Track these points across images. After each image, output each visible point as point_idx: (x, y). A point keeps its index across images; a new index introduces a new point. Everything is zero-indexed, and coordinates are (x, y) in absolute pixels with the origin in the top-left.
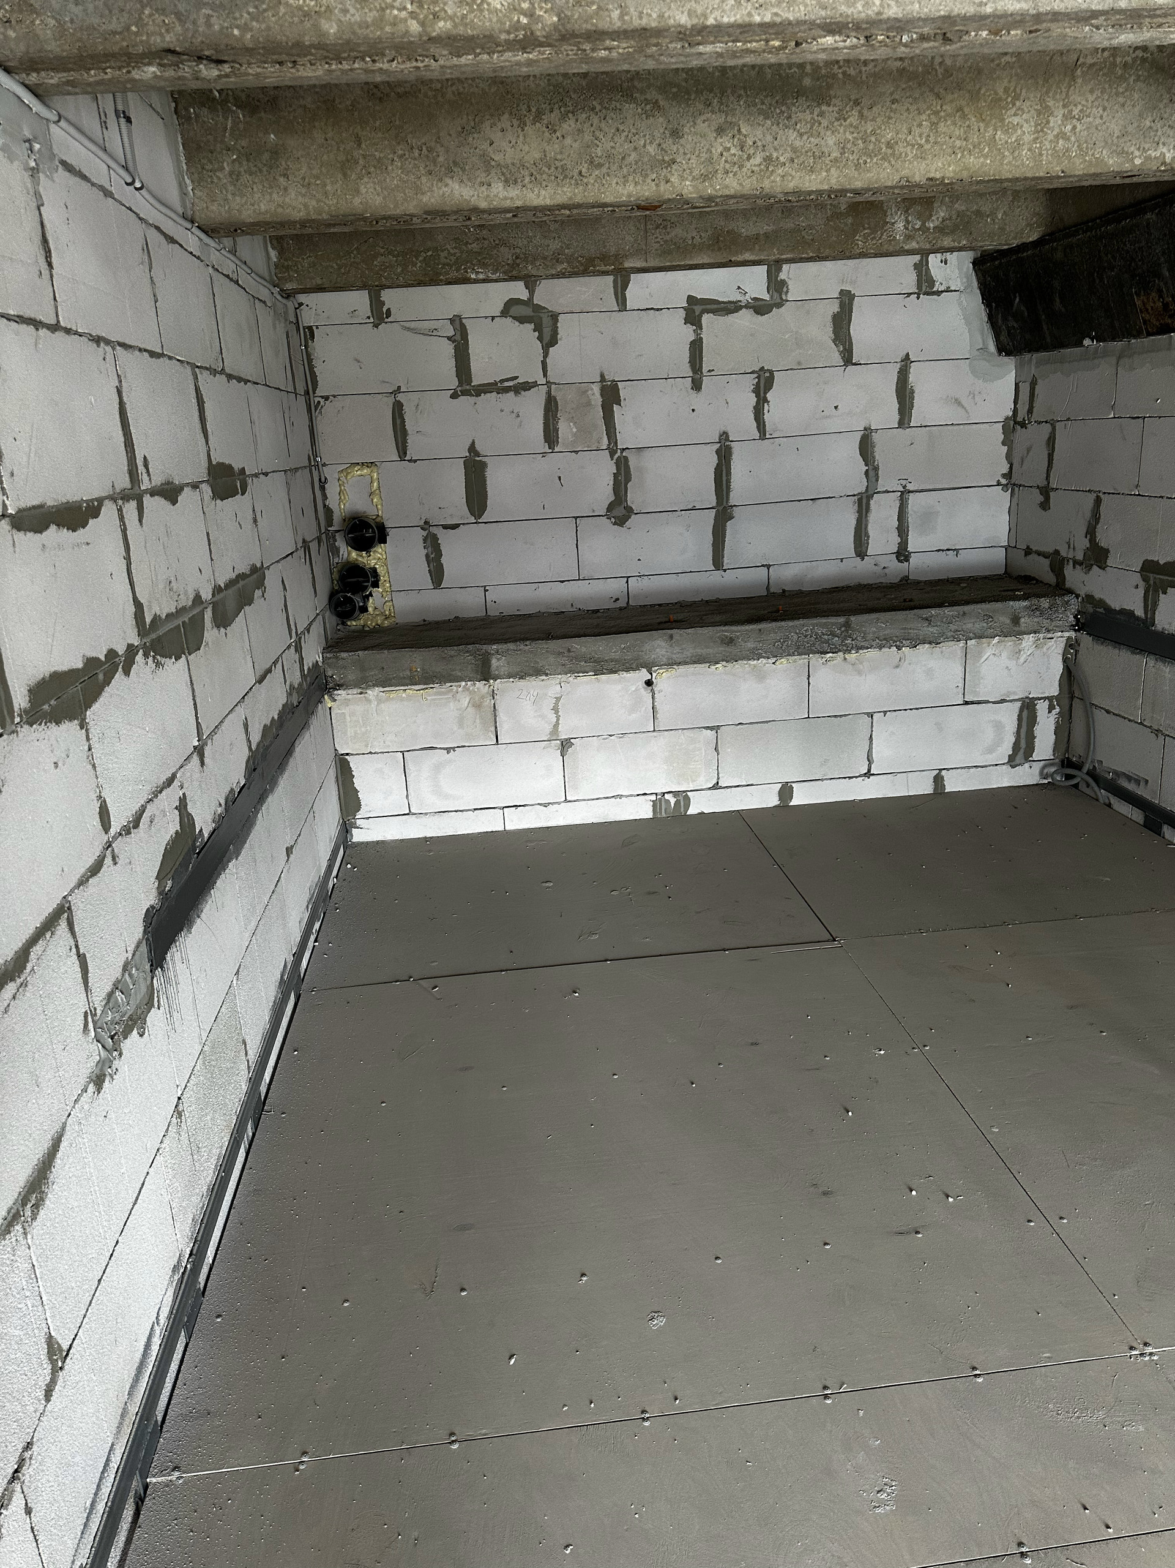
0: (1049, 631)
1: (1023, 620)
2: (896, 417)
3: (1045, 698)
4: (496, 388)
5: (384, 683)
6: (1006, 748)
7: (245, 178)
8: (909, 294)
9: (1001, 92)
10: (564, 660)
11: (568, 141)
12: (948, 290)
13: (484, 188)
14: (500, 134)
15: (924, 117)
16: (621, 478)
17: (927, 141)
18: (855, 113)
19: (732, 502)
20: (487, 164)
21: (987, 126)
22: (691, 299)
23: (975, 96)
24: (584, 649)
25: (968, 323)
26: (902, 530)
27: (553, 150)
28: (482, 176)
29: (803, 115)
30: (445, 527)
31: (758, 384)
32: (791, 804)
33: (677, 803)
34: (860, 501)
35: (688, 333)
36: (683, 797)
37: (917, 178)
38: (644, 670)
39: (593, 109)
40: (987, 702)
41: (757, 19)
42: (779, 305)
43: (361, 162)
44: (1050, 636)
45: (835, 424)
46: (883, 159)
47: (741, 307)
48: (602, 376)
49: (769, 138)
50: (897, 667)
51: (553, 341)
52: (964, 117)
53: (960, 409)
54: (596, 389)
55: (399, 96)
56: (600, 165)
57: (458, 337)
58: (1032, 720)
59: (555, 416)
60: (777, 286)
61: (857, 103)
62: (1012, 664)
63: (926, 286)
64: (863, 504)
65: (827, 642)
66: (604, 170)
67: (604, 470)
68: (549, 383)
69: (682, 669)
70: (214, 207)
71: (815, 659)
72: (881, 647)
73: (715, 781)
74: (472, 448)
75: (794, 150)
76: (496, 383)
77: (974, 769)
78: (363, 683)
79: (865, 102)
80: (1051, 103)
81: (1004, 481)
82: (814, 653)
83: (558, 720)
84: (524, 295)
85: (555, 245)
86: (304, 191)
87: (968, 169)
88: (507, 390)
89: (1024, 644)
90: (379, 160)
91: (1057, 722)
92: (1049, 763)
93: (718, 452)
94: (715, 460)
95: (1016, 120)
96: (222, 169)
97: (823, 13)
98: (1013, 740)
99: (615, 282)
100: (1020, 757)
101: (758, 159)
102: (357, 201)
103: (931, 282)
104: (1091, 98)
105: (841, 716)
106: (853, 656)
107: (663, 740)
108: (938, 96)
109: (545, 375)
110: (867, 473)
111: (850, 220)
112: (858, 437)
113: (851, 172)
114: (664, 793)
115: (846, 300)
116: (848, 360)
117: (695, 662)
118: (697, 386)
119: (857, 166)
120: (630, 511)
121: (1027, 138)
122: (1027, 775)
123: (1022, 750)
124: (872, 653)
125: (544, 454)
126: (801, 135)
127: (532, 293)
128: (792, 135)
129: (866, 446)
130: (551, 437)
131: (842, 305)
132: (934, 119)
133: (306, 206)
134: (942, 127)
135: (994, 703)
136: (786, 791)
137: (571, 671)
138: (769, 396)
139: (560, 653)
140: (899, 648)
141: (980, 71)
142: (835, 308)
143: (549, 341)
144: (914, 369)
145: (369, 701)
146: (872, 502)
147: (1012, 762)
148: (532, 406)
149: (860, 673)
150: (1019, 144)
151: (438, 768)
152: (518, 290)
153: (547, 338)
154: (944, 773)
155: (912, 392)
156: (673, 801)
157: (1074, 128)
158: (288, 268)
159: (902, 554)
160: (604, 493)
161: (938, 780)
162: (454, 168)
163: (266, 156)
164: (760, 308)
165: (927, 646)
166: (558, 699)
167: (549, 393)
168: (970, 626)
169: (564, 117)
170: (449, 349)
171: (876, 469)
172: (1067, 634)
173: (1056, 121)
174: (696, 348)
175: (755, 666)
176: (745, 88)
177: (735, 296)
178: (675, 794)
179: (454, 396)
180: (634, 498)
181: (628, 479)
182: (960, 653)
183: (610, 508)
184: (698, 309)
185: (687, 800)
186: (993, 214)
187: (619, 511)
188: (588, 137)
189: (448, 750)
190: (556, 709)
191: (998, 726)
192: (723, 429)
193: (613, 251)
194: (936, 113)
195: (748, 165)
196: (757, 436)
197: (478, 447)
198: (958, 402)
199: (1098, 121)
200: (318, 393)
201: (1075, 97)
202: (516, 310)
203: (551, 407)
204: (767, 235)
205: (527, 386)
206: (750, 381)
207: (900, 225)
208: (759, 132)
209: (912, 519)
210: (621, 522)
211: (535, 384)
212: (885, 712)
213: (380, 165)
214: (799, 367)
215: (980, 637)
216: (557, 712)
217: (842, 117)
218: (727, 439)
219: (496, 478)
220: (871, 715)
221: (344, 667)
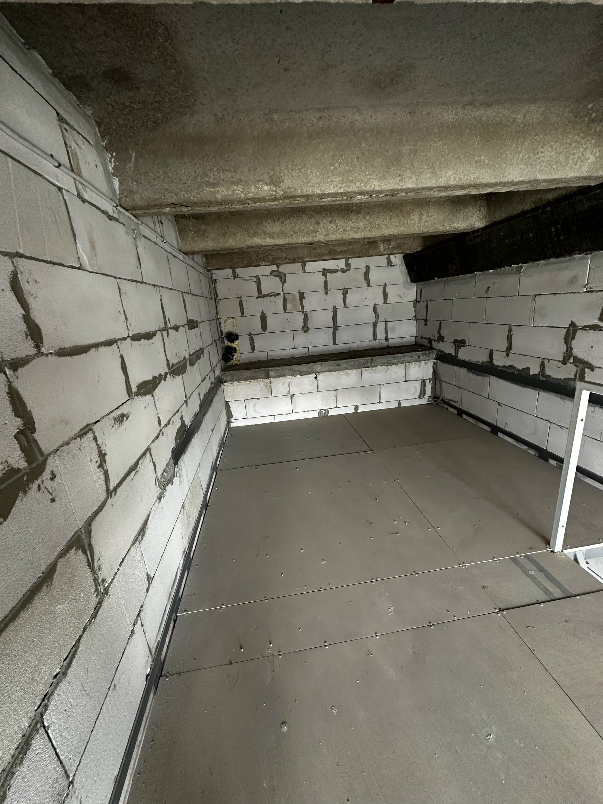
0: (428, 360)
1: (421, 357)
2: (383, 301)
3: (428, 379)
5: (239, 380)
6: (418, 394)
7: (196, 238)
8: (385, 266)
9: (409, 210)
10: (290, 372)
11: (287, 226)
12: (396, 265)
13: (264, 240)
14: (268, 225)
15: (387, 217)
16: (306, 319)
17: (389, 224)
18: (368, 216)
19: (338, 325)
20: (265, 233)
21: (405, 219)
22: (324, 269)
23: (401, 211)
24: (296, 369)
25: (402, 274)
26: (386, 332)
27: (283, 229)
28: (263, 236)
29: (354, 217)
30: (255, 335)
31: (344, 292)
32: (358, 411)
33: (325, 412)
34: (374, 324)
35: (323, 279)
36: (327, 411)
37: (386, 234)
38: (314, 374)
39: (294, 217)
40: (412, 381)
41: (339, 191)
42: (349, 270)
43: (229, 233)
45: (367, 303)
46: (377, 229)
47: (338, 271)
48: (299, 291)
49: (344, 224)
50: (386, 371)
51: (285, 282)
52: (399, 216)
53: (401, 298)
54: (298, 295)
55: (239, 214)
56: (296, 233)
57: (258, 281)
58: (425, 386)
59: (286, 303)
60: (348, 265)
61: (368, 213)
62: (418, 370)
63: (390, 264)
64: (375, 325)
65: (366, 364)
66: (298, 234)
67: (300, 318)
68: (284, 293)
69: (325, 373)
70: (187, 247)
71: (363, 370)
72: (382, 366)
73: (336, 406)
74: (263, 312)
75: (351, 227)
76: (269, 294)
77: (409, 400)
78: (232, 380)
79: (371, 213)
80: (423, 212)
81: (414, 318)
82: (363, 368)
83: (290, 389)
84: (276, 269)
85: (284, 255)
86: (212, 242)
87: (400, 231)
88: (272, 296)
89: (422, 364)
90: (234, 233)
91: (432, 386)
92: (430, 397)
93: (333, 311)
94: (332, 314)
95: (413, 217)
96: (189, 236)
97: (358, 189)
98: (420, 391)
99: (302, 265)
100: (422, 396)
101: (341, 230)
102: (228, 244)
104: (434, 211)
105: (371, 386)
106: (374, 368)
107: (320, 394)
109: (283, 291)
110: (375, 316)
111: (368, 246)
112: (372, 306)
113: (368, 233)
114: (321, 410)
115: (368, 268)
116: (369, 285)
117: (329, 371)
118: (326, 293)
119: (369, 231)
120: (308, 328)
121: (417, 222)
122: (424, 401)
123: (422, 394)
124: (379, 368)
125: (283, 313)
126: (353, 223)
127: (278, 268)
128: (351, 223)
129: (375, 309)
130: (285, 308)
131: (366, 270)
132: (390, 218)
133: (213, 246)
134: (392, 220)
135: (414, 381)
136: (356, 408)
137: (293, 375)
138: (347, 296)
139: (289, 370)
140: (387, 366)
141: (403, 204)
142: (364, 270)
143: (284, 282)
144: (387, 287)
145: (234, 385)
146: (377, 325)
147: (420, 397)
148: (280, 300)
149: (376, 373)
150: (414, 224)
151: (255, 404)
152: (274, 268)
153: (283, 281)
154: (401, 401)
155: (387, 294)
156: (324, 412)
157: (430, 219)
158: (208, 263)
159: (387, 339)
160: (301, 323)
161: (399, 403)
162: (255, 234)
163: (202, 232)
164: (343, 271)
165: (394, 365)
166: (289, 383)
167: (284, 296)
168: (406, 359)
169: (286, 219)
170: (255, 285)
171: (378, 315)
172: (434, 361)
173: (424, 217)
174: (326, 282)
175: (346, 372)
176: (337, 210)
177: (336, 268)
178: (325, 410)
179: (257, 298)
180: (309, 325)
181: (308, 319)
182: (404, 367)
183: (303, 328)
184: (326, 272)
185: (328, 412)
186: (408, 243)
187: (305, 329)
188: (293, 225)
189: (258, 399)
190: (289, 386)
191: (415, 387)
192: (334, 305)
193: (301, 256)
194: (391, 216)
195: (338, 231)
196: (344, 307)
197: (264, 312)
198: (400, 296)
199: (436, 217)
200: (218, 298)
201: (430, 210)
203: (285, 300)
204: (344, 251)
205: (278, 294)
206: (341, 292)
207: (382, 247)
208: (341, 222)
209: (389, 329)
210: (306, 332)
211: (280, 294)
212: (384, 384)
213: (234, 234)
214: (355, 287)
215: (409, 362)
216: (289, 387)
217: (364, 218)
218: (335, 308)
219: (269, 320)
220: (380, 385)
221: (227, 376)
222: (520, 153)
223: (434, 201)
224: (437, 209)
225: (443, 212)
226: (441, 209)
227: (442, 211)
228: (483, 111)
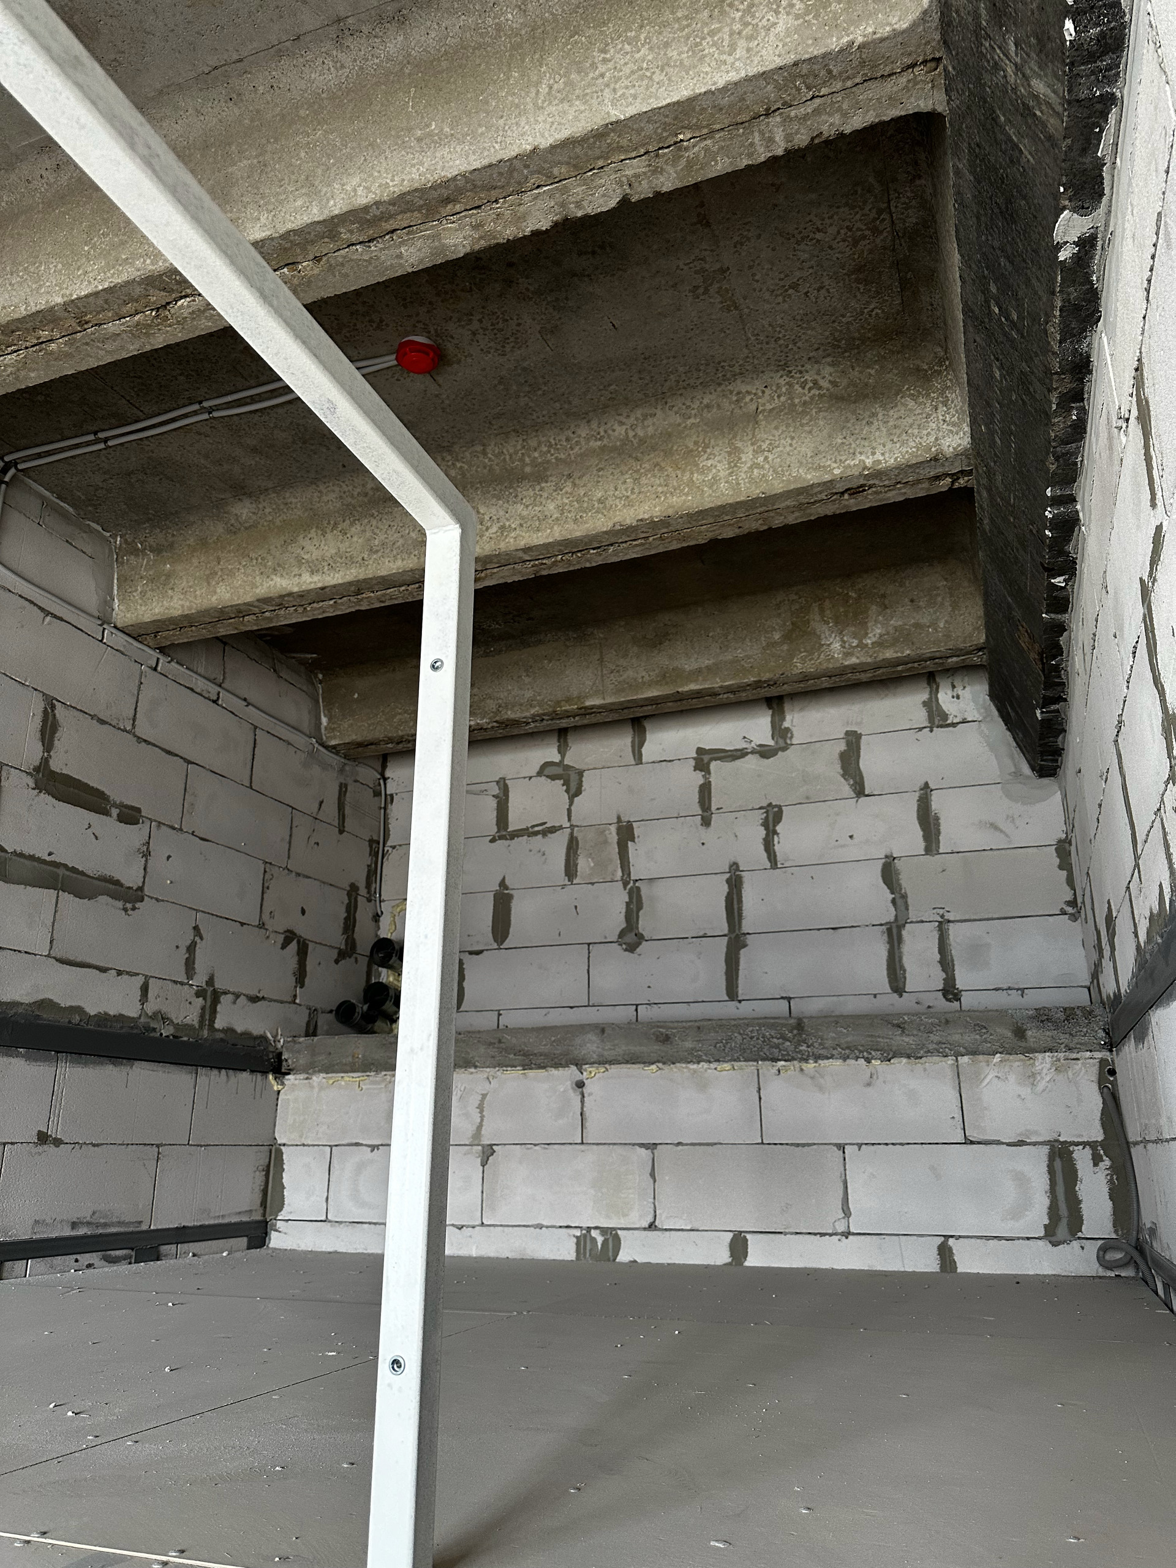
0: (1070, 1049)
1: (1029, 1033)
2: (921, 845)
3: (1085, 1144)
4: (528, 832)
5: (328, 1069)
6: (1037, 1216)
7: (149, 594)
8: (921, 729)
9: (691, 445)
10: (492, 1051)
11: (355, 539)
12: (964, 722)
13: (296, 579)
14: (309, 542)
15: (627, 476)
16: (633, 907)
17: (633, 493)
18: (569, 484)
19: (745, 930)
20: (300, 561)
21: (684, 471)
23: (668, 453)
24: (514, 1041)
25: (992, 748)
26: (946, 963)
27: (343, 547)
28: (296, 571)
29: (527, 492)
30: (471, 953)
31: (767, 818)
32: (747, 1264)
33: (605, 1243)
34: (889, 931)
35: (698, 778)
37: (628, 522)
38: (573, 1068)
39: (372, 515)
40: (999, 1143)
42: (784, 749)
43: (219, 573)
44: (1074, 1056)
45: (853, 853)
46: (597, 512)
47: (747, 754)
48: (619, 818)
49: (502, 513)
50: (869, 1085)
51: (578, 792)
52: (662, 469)
53: (998, 833)
54: (613, 828)
55: (246, 528)
56: (377, 551)
57: (501, 795)
58: (1071, 1176)
59: (576, 853)
60: (781, 733)
61: (569, 476)
62: (1026, 1091)
63: (937, 719)
64: (894, 934)
65: (777, 1046)
66: (380, 554)
67: (617, 900)
68: (572, 827)
69: (614, 1070)
70: (128, 615)
71: (768, 1069)
72: (845, 1058)
73: (650, 1219)
74: (503, 884)
75: (522, 518)
76: (527, 829)
77: (995, 1241)
78: (310, 1069)
79: (576, 474)
80: (739, 444)
81: (1070, 910)
82: (763, 1059)
83: (482, 1120)
84: (557, 758)
86: (182, 597)
87: (673, 507)
88: (536, 833)
89: (1038, 1065)
90: (231, 571)
91: (1111, 1181)
92: (1107, 1246)
93: (728, 881)
94: (725, 888)
95: (709, 463)
96: (137, 590)
98: (1046, 1202)
99: (633, 742)
100: (1062, 1231)
101: (494, 529)
102: (215, 598)
103: (945, 716)
104: (777, 433)
105: (804, 1145)
106: (810, 1066)
107: (591, 1155)
108: (637, 459)
109: (569, 820)
110: (894, 901)
111: (785, 647)
112: (879, 866)
113: (571, 526)
114: (589, 1229)
115: (853, 741)
116: (860, 791)
117: (627, 1062)
118: (706, 822)
119: (575, 521)
120: (640, 938)
121: (722, 474)
122: (1077, 1260)
123: (1065, 1218)
124: (835, 1065)
125: (563, 887)
126: (527, 506)
127: (563, 756)
128: (520, 508)
129: (889, 873)
130: (571, 871)
131: (848, 744)
132: (636, 476)
133: (183, 606)
134: (644, 481)
135: (1009, 1144)
136: (739, 1245)
137: (500, 1065)
138: (778, 828)
139: (491, 1044)
140: (868, 1061)
141: (670, 435)
142: (842, 746)
143: (574, 791)
144: (935, 797)
145: (312, 1087)
146: (904, 933)
147: (1050, 1234)
148: (557, 846)
149: (821, 1089)
150: (715, 480)
151: (360, 1167)
152: (552, 755)
153: (573, 790)
154: (951, 1242)
155: (937, 819)
156: (600, 1240)
157: (766, 458)
159: (950, 992)
160: (620, 922)
161: (945, 1253)
162: (278, 568)
163: (163, 578)
164: (765, 752)
165: (904, 1060)
166: (484, 1096)
167: (572, 834)
168: (957, 1037)
169: (352, 524)
170: (493, 803)
171: (904, 897)
172: (1098, 1055)
173: (747, 457)
174: (705, 791)
175: (695, 1071)
176: (480, 482)
177: (741, 745)
178: (604, 1231)
179: (493, 841)
180: (645, 925)
181: (640, 907)
182: (950, 1073)
183: (622, 934)
184: (706, 758)
185: (617, 1241)
186: (934, 624)
187: (630, 938)
188: (368, 534)
189: (374, 1147)
190: (481, 1108)
191: (1021, 1179)
192: (733, 860)
193: (575, 694)
194: (637, 471)
195: (487, 534)
196: (768, 865)
197: (507, 882)
198: (994, 827)
199: (788, 449)
200: (389, 843)
201: (761, 436)
202: (549, 771)
203: (573, 846)
204: (708, 668)
205: (553, 830)
206: (760, 816)
207: (837, 646)
208: (493, 510)
209: (956, 952)
210: (631, 948)
211: (561, 828)
212: (860, 1145)
213: (231, 574)
214: (808, 800)
215: (974, 1053)
216: (481, 1112)
217: (558, 489)
218: (738, 869)
219: (522, 910)
220: (841, 1147)
221: (299, 1052)
222: (538, 83)
223: (771, 410)
224: (788, 425)
225: (810, 432)
226: (802, 425)
227: (807, 428)
228: (400, 38)
